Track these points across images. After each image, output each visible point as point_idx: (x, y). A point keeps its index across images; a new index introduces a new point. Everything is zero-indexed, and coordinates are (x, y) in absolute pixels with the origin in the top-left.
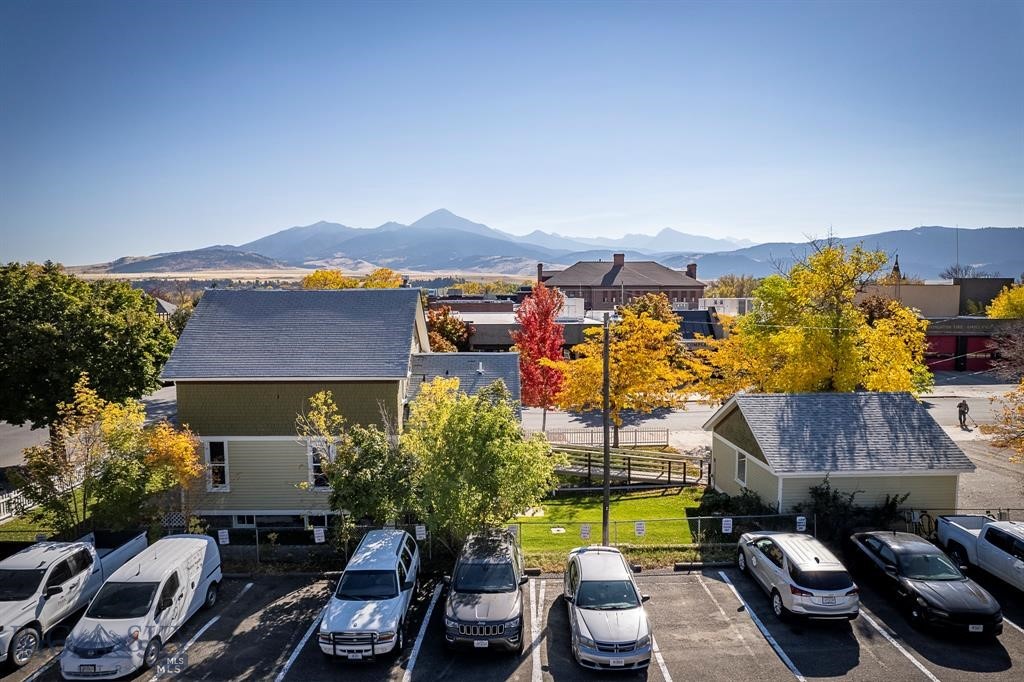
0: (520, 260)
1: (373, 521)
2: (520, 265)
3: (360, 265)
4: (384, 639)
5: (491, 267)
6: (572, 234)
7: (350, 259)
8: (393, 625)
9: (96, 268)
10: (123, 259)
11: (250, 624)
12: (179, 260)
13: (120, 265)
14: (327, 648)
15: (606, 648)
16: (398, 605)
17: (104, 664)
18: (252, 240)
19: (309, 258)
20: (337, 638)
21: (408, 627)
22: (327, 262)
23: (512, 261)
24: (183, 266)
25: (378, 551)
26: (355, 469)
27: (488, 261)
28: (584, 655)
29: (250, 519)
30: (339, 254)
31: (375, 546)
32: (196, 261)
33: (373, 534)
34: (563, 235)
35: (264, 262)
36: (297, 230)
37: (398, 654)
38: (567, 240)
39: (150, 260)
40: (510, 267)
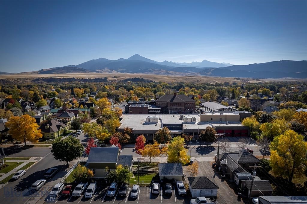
0: (160, 70)
1: (112, 182)
2: (160, 71)
3: (112, 71)
4: (113, 195)
5: (152, 72)
6: (176, 62)
7: (109, 69)
8: (114, 194)
9: (34, 73)
10: (42, 70)
11: (100, 193)
12: (59, 70)
13: (42, 72)
14: (108, 196)
15: (133, 196)
16: (115, 191)
17: (89, 197)
18: (80, 64)
19: (97, 69)
20: (109, 195)
21: (116, 194)
22: (102, 70)
23: (157, 70)
24: (60, 72)
25: (113, 186)
26: (110, 176)
27: (150, 70)
28: (131, 197)
29: (98, 178)
30: (106, 68)
31: (113, 185)
32: (64, 71)
33: (112, 183)
34: (173, 62)
35: (84, 71)
36: (93, 60)
37: (115, 197)
38: (174, 63)
39: (50, 70)
40: (157, 72)
